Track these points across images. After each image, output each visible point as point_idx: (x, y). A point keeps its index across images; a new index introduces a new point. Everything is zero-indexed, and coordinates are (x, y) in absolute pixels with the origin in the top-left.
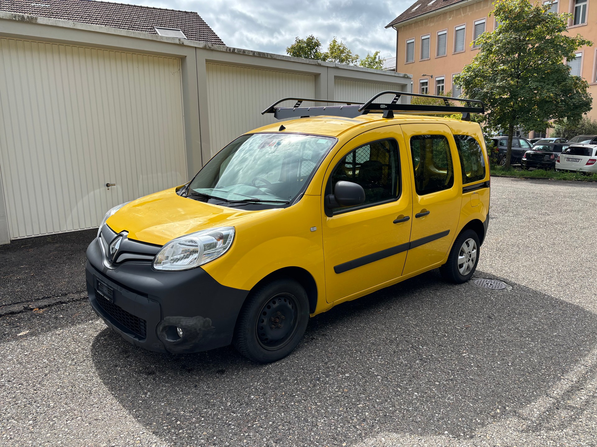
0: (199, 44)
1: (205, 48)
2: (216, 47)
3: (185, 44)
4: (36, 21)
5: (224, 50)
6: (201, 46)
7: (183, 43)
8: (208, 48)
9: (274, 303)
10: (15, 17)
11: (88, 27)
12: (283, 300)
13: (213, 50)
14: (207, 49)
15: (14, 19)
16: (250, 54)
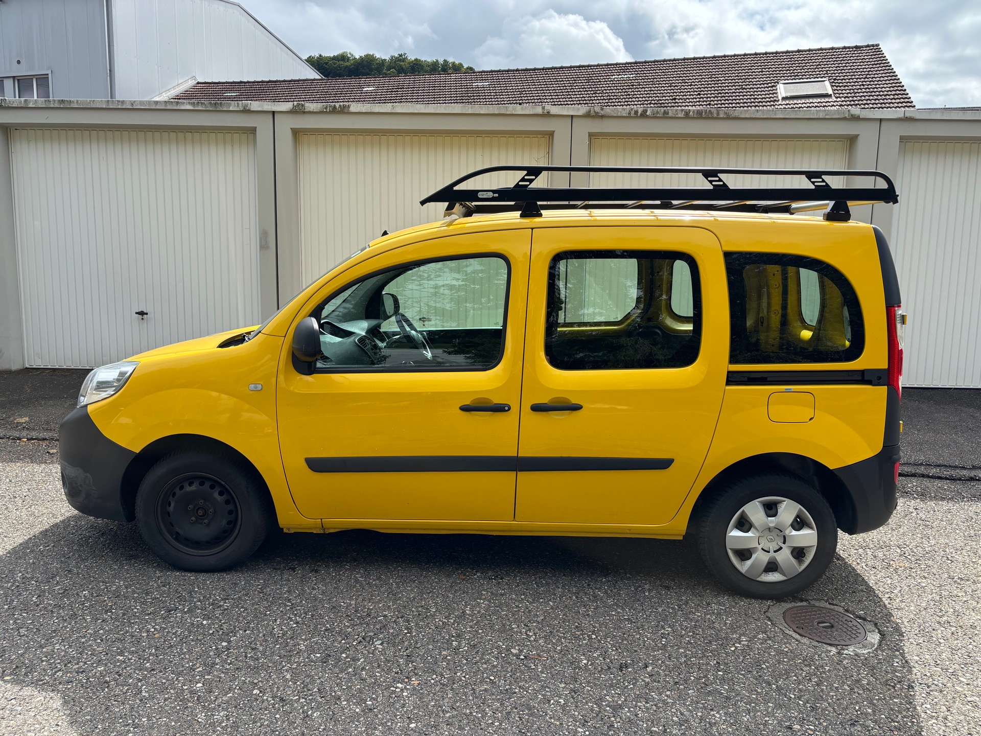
0: (578, 109)
1: (588, 115)
2: (608, 110)
3: (552, 113)
4: (348, 110)
5: (624, 115)
6: (581, 113)
7: (548, 112)
8: (594, 114)
9: (190, 484)
10: (326, 108)
11: (410, 107)
12: (208, 484)
13: (602, 117)
14: (593, 117)
15: (325, 110)
16: (679, 116)
